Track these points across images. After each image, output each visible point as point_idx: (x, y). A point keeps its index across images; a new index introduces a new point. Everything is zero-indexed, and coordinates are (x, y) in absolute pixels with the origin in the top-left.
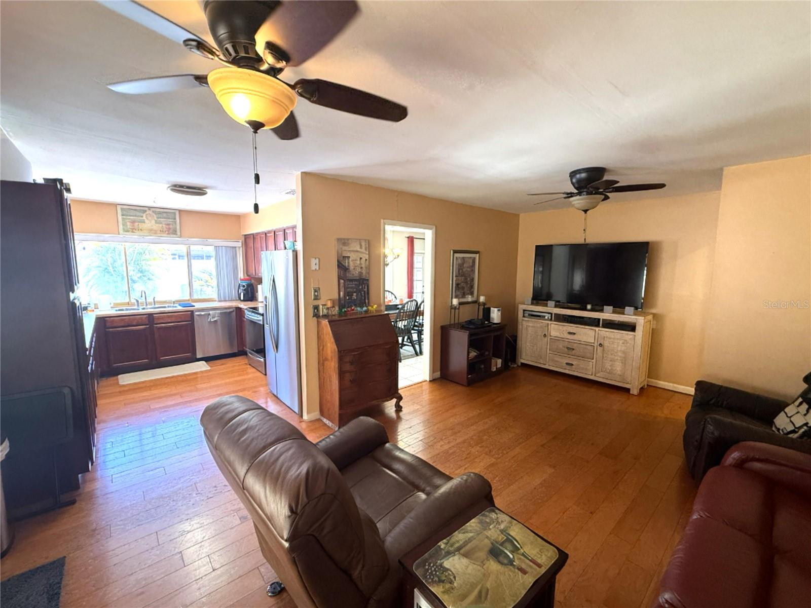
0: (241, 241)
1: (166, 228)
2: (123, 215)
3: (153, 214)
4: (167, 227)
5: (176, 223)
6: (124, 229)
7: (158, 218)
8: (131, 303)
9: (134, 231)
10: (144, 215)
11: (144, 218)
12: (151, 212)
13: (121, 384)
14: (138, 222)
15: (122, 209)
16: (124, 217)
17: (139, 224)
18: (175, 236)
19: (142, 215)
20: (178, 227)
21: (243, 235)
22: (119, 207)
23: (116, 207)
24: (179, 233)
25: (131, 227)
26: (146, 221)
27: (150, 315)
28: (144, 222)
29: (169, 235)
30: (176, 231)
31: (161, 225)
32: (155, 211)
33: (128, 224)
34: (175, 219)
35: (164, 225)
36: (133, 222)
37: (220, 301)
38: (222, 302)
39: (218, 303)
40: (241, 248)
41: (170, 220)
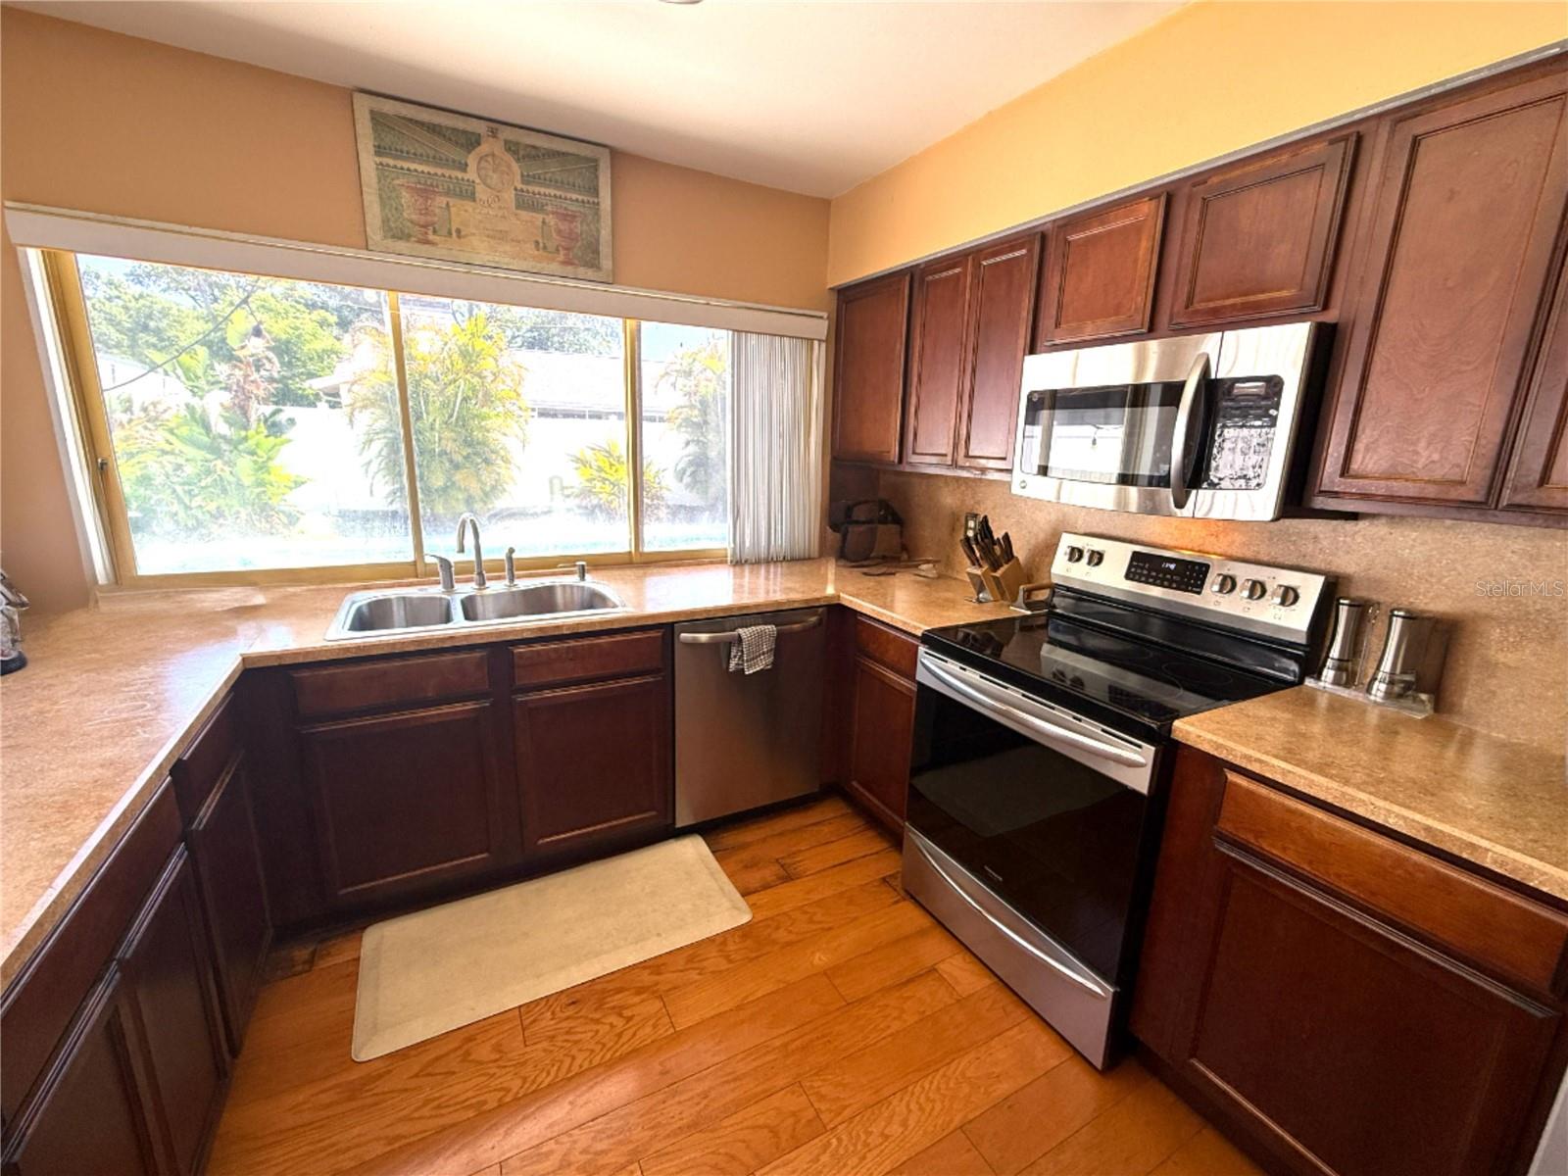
0: (825, 315)
1: (559, 232)
2: (379, 151)
3: (508, 157)
4: (564, 226)
5: (597, 213)
6: (385, 221)
7: (526, 179)
8: (426, 565)
9: (431, 237)
10: (472, 160)
11: (471, 174)
12: (498, 148)
13: (363, 1057)
14: (447, 193)
15: (378, 120)
16: (385, 160)
17: (452, 202)
18: (590, 273)
19: (455, 154)
20: (605, 234)
21: (831, 289)
22: (363, 106)
23: (351, 97)
24: (606, 263)
25: (414, 217)
26: (480, 189)
27: (499, 651)
28: (472, 197)
29: (569, 270)
30: (596, 252)
31: (540, 217)
32: (517, 144)
33: (406, 197)
34: (595, 192)
35: (551, 220)
36: (426, 191)
37: (738, 563)
38: (747, 568)
39: (731, 569)
40: (824, 345)
41: (574, 197)
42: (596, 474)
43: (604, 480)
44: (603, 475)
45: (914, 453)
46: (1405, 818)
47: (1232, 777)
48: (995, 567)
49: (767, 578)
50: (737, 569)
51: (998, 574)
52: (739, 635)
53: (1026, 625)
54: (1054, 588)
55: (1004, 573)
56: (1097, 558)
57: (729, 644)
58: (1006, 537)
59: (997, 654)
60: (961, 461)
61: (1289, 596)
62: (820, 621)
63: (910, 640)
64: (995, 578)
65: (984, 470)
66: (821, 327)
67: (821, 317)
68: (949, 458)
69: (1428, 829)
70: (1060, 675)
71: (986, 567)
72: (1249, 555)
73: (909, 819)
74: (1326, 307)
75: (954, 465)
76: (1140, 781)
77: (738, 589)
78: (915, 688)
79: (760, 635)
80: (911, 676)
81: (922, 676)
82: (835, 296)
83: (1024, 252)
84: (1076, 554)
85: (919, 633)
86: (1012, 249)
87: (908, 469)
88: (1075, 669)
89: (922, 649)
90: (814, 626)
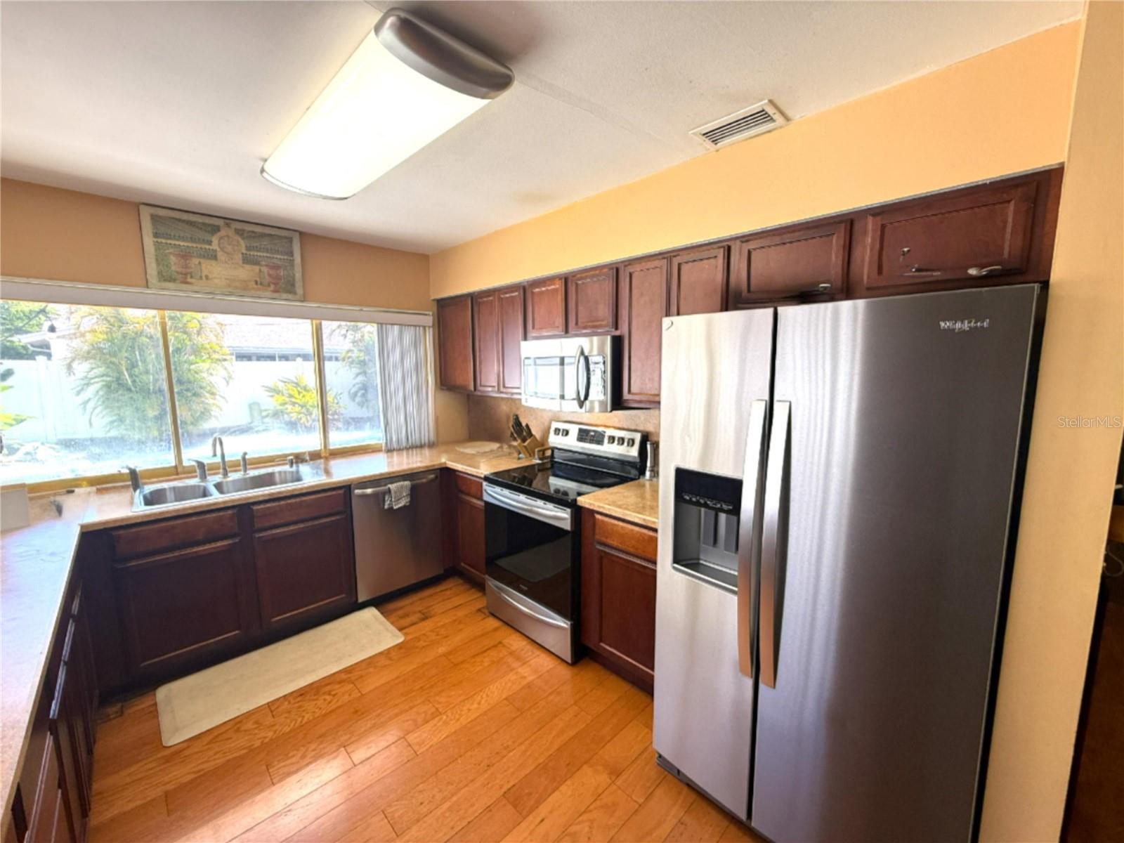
0: (431, 313)
1: (270, 275)
2: (156, 235)
3: (237, 238)
4: (272, 272)
5: (292, 262)
6: (160, 273)
7: (248, 248)
8: (184, 467)
9: (189, 280)
10: (215, 240)
11: (215, 246)
12: (231, 233)
13: (170, 744)
14: (200, 256)
15: (155, 219)
16: (160, 240)
17: (202, 261)
18: (290, 296)
19: (207, 237)
20: (298, 275)
21: (434, 300)
22: (145, 213)
23: (138, 207)
24: (300, 291)
25: (179, 270)
26: (220, 254)
27: (243, 510)
28: (215, 258)
29: (276, 295)
30: (293, 285)
31: (257, 268)
32: (243, 230)
33: (173, 259)
34: (292, 254)
35: (265, 269)
36: (185, 255)
37: (390, 451)
38: (395, 453)
39: (385, 455)
40: (431, 329)
41: (279, 257)
42: (287, 399)
43: (294, 404)
44: (293, 400)
45: (481, 385)
46: (638, 517)
47: (598, 517)
48: (524, 440)
49: (408, 457)
50: (389, 454)
51: (526, 444)
52: (389, 489)
53: (542, 468)
54: (553, 449)
55: (528, 444)
56: (566, 433)
57: (384, 494)
58: (527, 426)
59: (530, 484)
60: (502, 389)
61: (631, 443)
62: (436, 477)
63: (478, 480)
64: (525, 447)
65: (513, 394)
66: (429, 320)
67: (429, 315)
68: (496, 389)
69: (644, 520)
70: (557, 491)
71: (519, 441)
72: (620, 426)
73: (487, 573)
74: (617, 329)
75: (499, 391)
76: (567, 526)
77: (390, 464)
78: (483, 504)
79: (402, 487)
80: (480, 498)
81: (486, 498)
82: (435, 304)
83: (517, 294)
84: (557, 431)
85: (482, 476)
86: (512, 292)
87: (479, 394)
88: (563, 487)
89: (485, 483)
90: (432, 480)
